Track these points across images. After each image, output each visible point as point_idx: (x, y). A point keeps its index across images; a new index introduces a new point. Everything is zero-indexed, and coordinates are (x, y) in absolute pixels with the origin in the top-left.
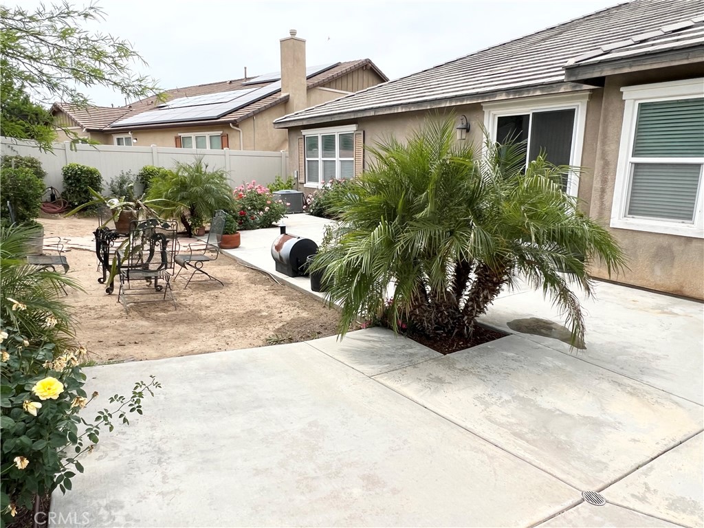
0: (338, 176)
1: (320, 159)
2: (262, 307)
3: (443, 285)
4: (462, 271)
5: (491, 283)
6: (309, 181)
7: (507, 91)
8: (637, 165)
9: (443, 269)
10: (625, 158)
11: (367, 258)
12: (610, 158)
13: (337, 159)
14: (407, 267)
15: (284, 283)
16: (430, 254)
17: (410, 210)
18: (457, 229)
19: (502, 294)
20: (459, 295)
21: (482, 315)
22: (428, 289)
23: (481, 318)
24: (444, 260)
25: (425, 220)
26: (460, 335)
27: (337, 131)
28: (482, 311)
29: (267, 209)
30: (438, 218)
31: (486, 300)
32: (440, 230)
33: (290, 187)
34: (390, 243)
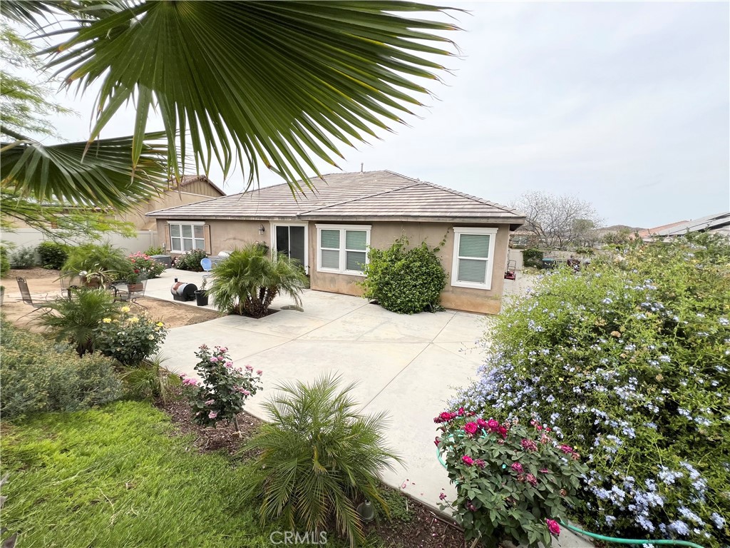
0: (194, 248)
1: (181, 237)
2: (175, 315)
3: (256, 296)
4: (263, 290)
5: (272, 294)
6: (174, 249)
7: (279, 217)
8: (323, 250)
9: (255, 291)
10: (319, 248)
11: (228, 289)
12: (315, 247)
13: (193, 238)
14: (242, 292)
15: (181, 305)
16: (250, 286)
17: (242, 273)
18: (258, 278)
19: (276, 297)
20: (262, 299)
21: (270, 305)
22: (251, 298)
23: (270, 306)
24: (255, 287)
25: (248, 275)
26: (263, 313)
27: (192, 224)
28: (270, 303)
29: (152, 268)
30: (252, 275)
31: (271, 300)
32: (253, 278)
33: (160, 253)
34: (236, 284)
